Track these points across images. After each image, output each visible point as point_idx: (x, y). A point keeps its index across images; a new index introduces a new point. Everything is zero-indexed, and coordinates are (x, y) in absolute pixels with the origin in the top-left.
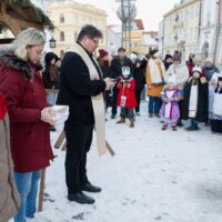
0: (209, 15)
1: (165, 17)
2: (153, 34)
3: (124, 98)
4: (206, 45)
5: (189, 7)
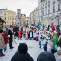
0: (40, 14)
1: (31, 13)
2: (28, 18)
3: (20, 34)
4: (40, 21)
5: (36, 12)
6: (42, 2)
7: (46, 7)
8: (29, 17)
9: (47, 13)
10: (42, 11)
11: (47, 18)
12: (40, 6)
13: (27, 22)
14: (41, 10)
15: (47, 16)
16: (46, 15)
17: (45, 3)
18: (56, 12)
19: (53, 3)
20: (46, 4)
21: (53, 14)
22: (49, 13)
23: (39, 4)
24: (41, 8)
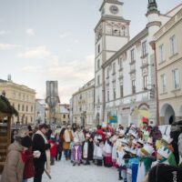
1: (74, 95)
2: (66, 106)
4: (98, 114)
5: (88, 91)
6: (104, 69)
7: (114, 81)
8: (68, 106)
9: (118, 96)
10: (104, 91)
11: (118, 107)
12: (99, 77)
13: (64, 117)
14: (101, 88)
15: (118, 103)
16: (115, 99)
17: (111, 72)
18: (138, 93)
19: (131, 73)
20: (114, 74)
21: (134, 97)
22: (122, 96)
23: (96, 72)
24: (101, 82)
